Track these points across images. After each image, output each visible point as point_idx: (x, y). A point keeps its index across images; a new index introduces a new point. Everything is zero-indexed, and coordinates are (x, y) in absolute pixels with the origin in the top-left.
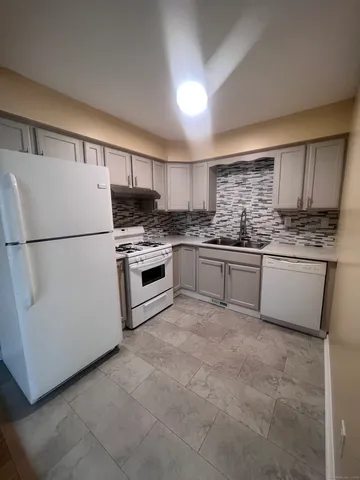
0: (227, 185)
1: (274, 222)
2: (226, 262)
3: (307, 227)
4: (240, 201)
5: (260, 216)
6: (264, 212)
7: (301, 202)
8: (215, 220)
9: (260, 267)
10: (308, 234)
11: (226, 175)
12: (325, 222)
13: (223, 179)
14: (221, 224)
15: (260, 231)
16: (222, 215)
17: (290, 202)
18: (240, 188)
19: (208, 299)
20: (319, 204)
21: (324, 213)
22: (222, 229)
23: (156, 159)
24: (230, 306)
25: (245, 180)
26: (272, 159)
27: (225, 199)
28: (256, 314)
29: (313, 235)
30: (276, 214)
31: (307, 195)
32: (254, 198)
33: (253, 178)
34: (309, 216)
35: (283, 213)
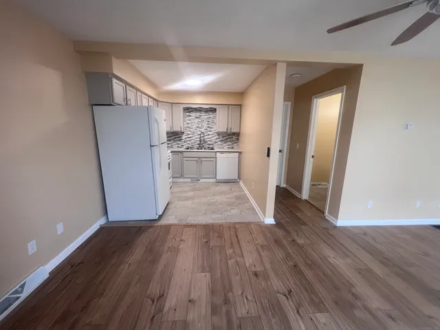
0: (190, 118)
1: (215, 138)
2: (200, 158)
3: (228, 140)
4: (198, 127)
5: (209, 135)
6: (210, 133)
7: (227, 129)
8: (184, 137)
9: (216, 158)
10: (229, 143)
11: (190, 112)
12: (234, 138)
13: (188, 114)
14: (188, 139)
15: (209, 142)
16: (188, 134)
17: (223, 129)
18: (198, 120)
19: (189, 180)
20: (233, 131)
21: (234, 134)
22: (188, 142)
23: (151, 97)
24: (202, 180)
25: (200, 116)
26: (215, 109)
27: (189, 126)
28: (214, 180)
29: (231, 143)
30: (216, 134)
31: (230, 126)
32: (205, 125)
33: (204, 116)
34: (229, 135)
35: (219, 134)
